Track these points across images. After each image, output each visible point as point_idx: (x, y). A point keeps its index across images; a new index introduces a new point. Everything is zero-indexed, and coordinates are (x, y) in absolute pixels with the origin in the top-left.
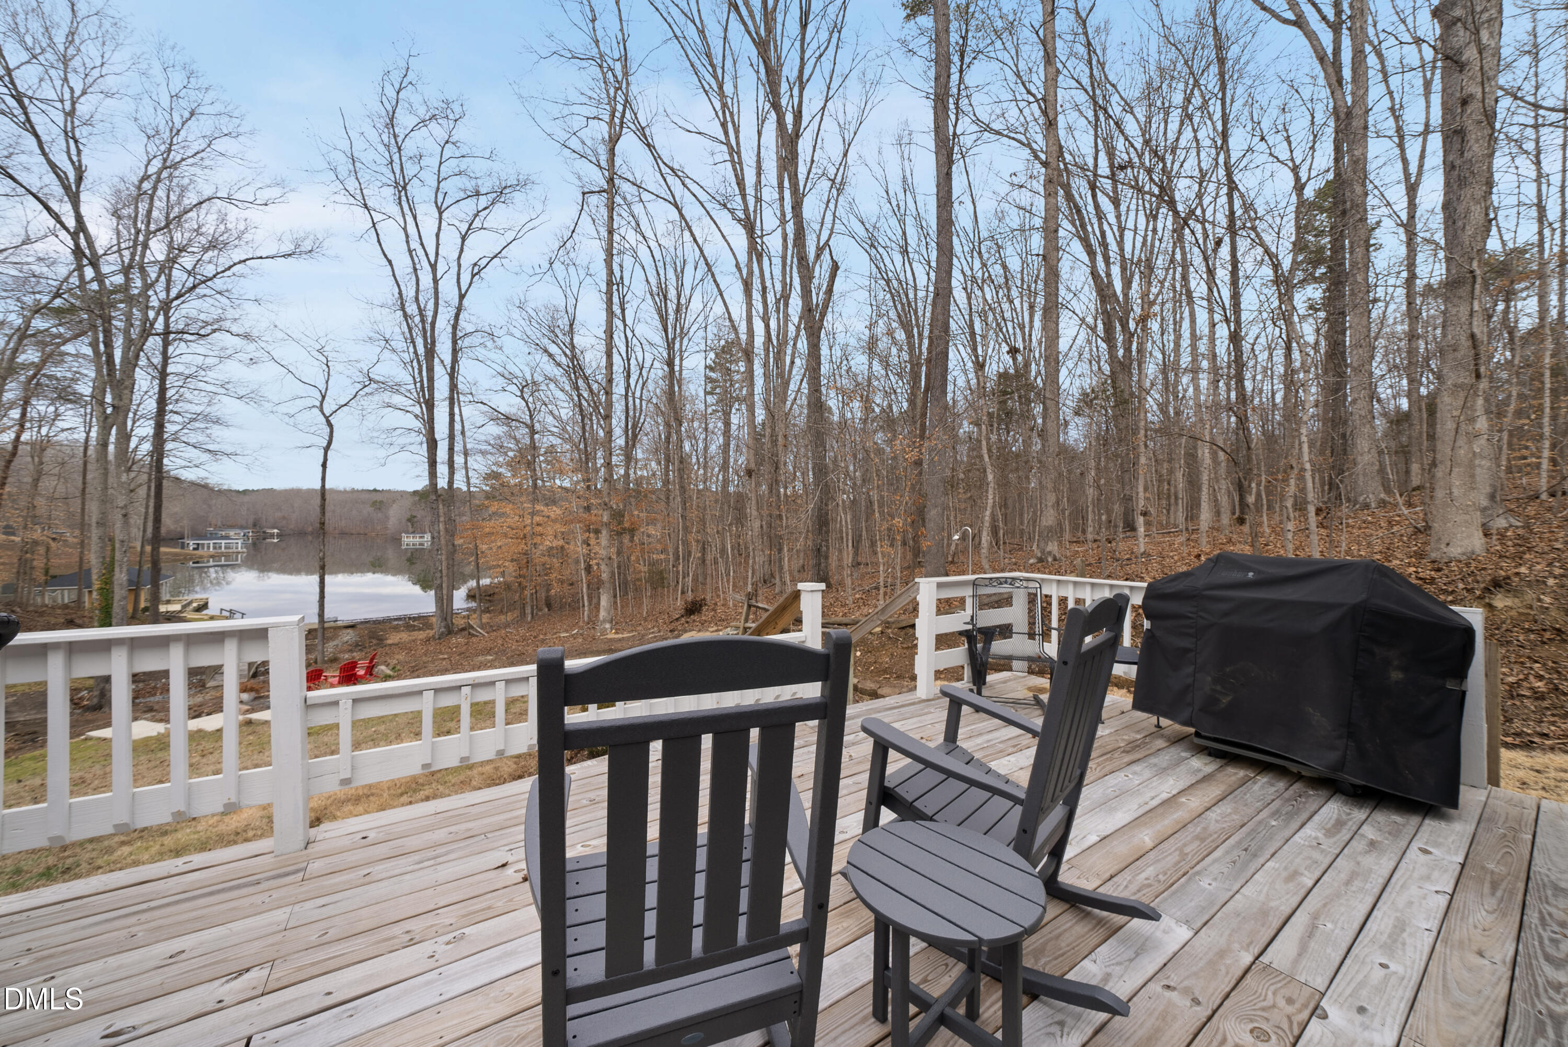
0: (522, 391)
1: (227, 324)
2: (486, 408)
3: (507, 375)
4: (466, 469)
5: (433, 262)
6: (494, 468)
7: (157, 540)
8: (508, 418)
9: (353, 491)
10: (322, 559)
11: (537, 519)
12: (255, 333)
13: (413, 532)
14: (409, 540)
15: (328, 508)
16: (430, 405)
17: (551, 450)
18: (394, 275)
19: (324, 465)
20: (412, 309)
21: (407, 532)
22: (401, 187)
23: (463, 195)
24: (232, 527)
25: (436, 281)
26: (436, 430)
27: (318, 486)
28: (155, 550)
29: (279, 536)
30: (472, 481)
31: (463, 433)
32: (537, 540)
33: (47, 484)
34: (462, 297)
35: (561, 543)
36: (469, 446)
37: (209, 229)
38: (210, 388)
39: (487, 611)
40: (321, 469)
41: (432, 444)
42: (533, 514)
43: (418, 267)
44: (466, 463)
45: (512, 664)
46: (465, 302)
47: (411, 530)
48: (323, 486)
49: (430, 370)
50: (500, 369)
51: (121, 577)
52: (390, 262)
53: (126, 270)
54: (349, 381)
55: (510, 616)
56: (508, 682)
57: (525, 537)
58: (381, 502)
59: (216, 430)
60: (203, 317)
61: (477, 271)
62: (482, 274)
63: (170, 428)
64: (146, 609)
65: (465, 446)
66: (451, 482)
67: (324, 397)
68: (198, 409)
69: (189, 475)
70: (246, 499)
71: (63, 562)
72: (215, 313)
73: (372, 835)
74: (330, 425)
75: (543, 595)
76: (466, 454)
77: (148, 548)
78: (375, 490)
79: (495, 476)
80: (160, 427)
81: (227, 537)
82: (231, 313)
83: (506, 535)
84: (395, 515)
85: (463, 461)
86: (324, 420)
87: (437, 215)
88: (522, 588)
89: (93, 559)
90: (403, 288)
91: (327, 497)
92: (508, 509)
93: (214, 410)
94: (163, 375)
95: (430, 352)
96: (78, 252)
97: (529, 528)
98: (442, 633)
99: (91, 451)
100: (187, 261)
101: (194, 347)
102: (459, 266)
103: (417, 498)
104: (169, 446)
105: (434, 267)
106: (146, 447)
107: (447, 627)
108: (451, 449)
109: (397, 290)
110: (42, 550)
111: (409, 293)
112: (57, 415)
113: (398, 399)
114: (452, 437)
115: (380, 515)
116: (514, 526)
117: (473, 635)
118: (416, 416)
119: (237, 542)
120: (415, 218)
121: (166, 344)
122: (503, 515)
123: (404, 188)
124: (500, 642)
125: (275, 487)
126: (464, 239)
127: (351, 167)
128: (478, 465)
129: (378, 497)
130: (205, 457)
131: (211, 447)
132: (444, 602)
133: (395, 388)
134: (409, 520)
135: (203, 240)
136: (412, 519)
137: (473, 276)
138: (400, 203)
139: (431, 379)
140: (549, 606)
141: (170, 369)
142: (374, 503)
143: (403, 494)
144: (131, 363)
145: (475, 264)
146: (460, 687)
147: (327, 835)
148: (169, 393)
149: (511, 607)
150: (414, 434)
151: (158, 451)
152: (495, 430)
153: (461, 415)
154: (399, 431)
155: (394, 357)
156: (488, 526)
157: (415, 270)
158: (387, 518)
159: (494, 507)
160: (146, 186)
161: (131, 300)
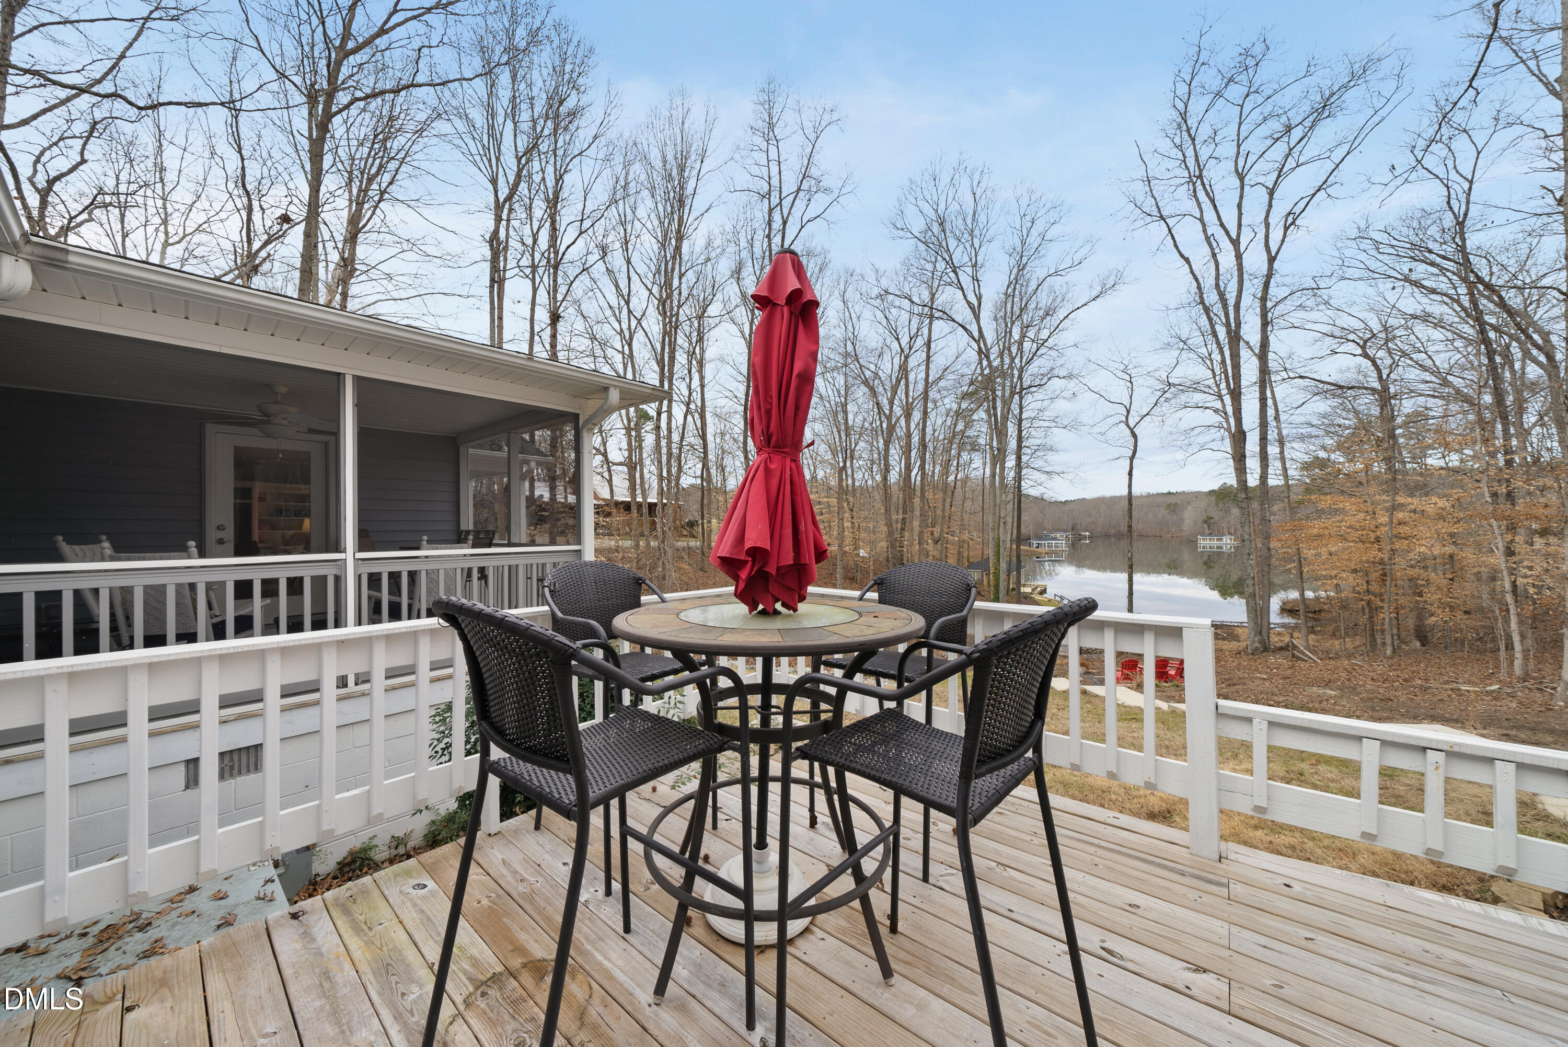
0: (1363, 348)
1: (1056, 372)
2: (1307, 382)
3: (1337, 332)
4: (1283, 460)
5: (1234, 236)
6: (1322, 454)
7: (1020, 539)
8: (1341, 387)
9: (1149, 496)
10: (1130, 559)
11: (1400, 515)
12: (1075, 372)
13: (1210, 534)
14: (1205, 543)
15: (1135, 514)
16: (1236, 395)
17: (1418, 417)
18: (1192, 272)
19: (1130, 474)
20: (1212, 297)
21: (1203, 534)
22: (1197, 178)
23: (1270, 142)
24: (1058, 530)
25: (1239, 257)
26: (1244, 421)
27: (1125, 492)
28: (1018, 547)
29: (1090, 537)
30: (1291, 472)
31: (1277, 418)
32: (1399, 545)
33: (968, 504)
34: (1272, 260)
35: (1449, 549)
36: (1285, 432)
37: (1042, 304)
38: (1046, 424)
39: (1312, 631)
40: (1127, 477)
41: (1239, 438)
42: (1394, 508)
43: (1217, 251)
44: (1282, 452)
45: (1508, 738)
46: (1276, 265)
47: (1207, 532)
48: (1130, 492)
49: (1235, 356)
50: (1326, 329)
51: (1003, 565)
52: (1187, 260)
53: (1001, 355)
54: (1150, 390)
55: (1349, 644)
56: (1522, 767)
57: (1378, 540)
58: (1176, 504)
59: (1051, 457)
60: (1041, 371)
61: (1291, 221)
62: (1297, 223)
63: (1024, 458)
64: (1013, 589)
65: (1280, 433)
66: (1264, 477)
67: (1128, 412)
68: (1039, 442)
69: (1033, 492)
70: (1067, 508)
71: (975, 554)
72: (1049, 364)
73: (1297, 887)
74: (1134, 436)
75: (1411, 622)
76: (1281, 442)
77: (1014, 546)
78: (1169, 493)
79: (1321, 463)
80: (1019, 458)
81: (1055, 539)
82: (1060, 362)
83: (1344, 538)
84: (1190, 517)
85: (1278, 450)
86: (1128, 432)
87: (1238, 183)
88: (1373, 610)
89: (990, 552)
90: (1201, 280)
91: (1134, 502)
92: (1348, 504)
93: (1049, 442)
94: (1020, 421)
95: (1235, 337)
96: (980, 352)
97: (1384, 529)
98: (1257, 649)
99: (987, 481)
100: (1031, 334)
101: (1038, 396)
102: (1267, 226)
103: (1213, 498)
104: (1024, 472)
105: (1236, 243)
106: (1012, 474)
107: (1262, 642)
108: (1263, 440)
109: (1195, 284)
110: (966, 546)
111: (1208, 282)
112: (971, 460)
113: (1198, 397)
114: (1264, 425)
115: (1174, 517)
116: (1357, 525)
117: (1299, 659)
118: (1216, 411)
119: (1061, 542)
120: (1213, 201)
121: (1021, 398)
122: (1342, 511)
123: (1200, 177)
124: (1344, 675)
125: (1086, 497)
126: (1271, 193)
127: (1148, 189)
128: (1298, 453)
129: (1173, 500)
130: (1043, 477)
131: (1047, 469)
132: (1258, 613)
133: (1195, 387)
134: (1205, 522)
135: (1041, 313)
136: (1208, 521)
137: (1286, 229)
138: (1195, 196)
139: (1236, 366)
140: (1423, 639)
141: (1024, 416)
142: (1169, 506)
143: (1197, 495)
144: (1005, 418)
145: (1289, 214)
146: (1424, 749)
147: (1241, 858)
148: (1024, 433)
149: (1352, 630)
150: (1213, 430)
151: (1019, 478)
152: (1321, 406)
153: (1274, 398)
154: (1197, 431)
155: (1192, 355)
156: (1315, 527)
157: (1214, 255)
158: (1182, 520)
159: (1326, 502)
160: (1010, 290)
161: (1003, 375)
